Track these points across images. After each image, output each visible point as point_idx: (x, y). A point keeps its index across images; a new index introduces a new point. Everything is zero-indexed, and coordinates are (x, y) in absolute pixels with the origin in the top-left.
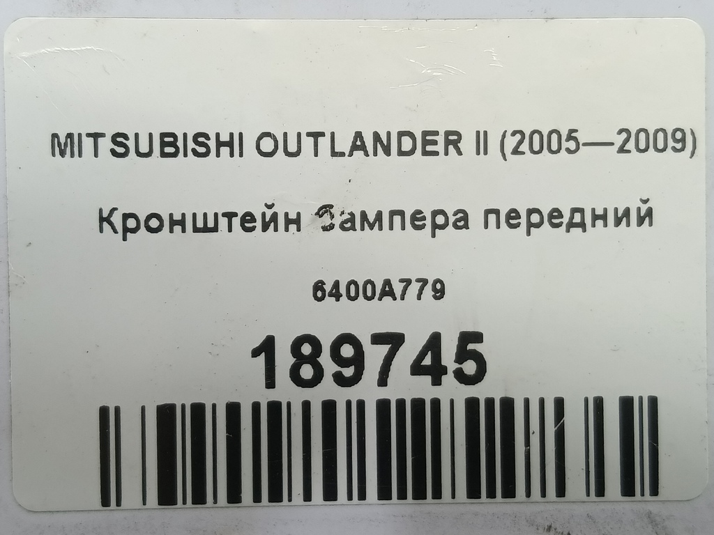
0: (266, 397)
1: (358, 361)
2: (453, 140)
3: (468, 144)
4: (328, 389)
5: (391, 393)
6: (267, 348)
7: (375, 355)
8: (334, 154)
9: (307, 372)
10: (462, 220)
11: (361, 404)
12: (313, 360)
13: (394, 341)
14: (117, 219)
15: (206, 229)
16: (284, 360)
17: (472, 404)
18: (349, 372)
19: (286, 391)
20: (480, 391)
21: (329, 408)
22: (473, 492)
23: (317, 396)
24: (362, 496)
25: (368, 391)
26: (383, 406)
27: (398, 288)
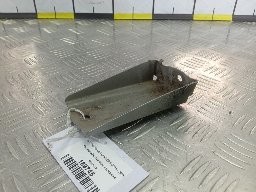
0: (78, 163)
1: (86, 167)
2: (109, 161)
3: (109, 162)
4: (82, 167)
5: (85, 171)
6: (82, 161)
7: (87, 168)
8: (101, 155)
9: (82, 164)
10: (103, 166)
11: (82, 169)
12: (83, 164)
13: (89, 168)
14: (85, 146)
15: (89, 151)
16: (82, 162)
17: (88, 177)
18: (84, 167)
19: (79, 164)
20: (90, 177)
21: (80, 168)
22: (80, 182)
23: (81, 166)
24: (74, 175)
25: (84, 169)
26: (83, 171)
27: (94, 165)
